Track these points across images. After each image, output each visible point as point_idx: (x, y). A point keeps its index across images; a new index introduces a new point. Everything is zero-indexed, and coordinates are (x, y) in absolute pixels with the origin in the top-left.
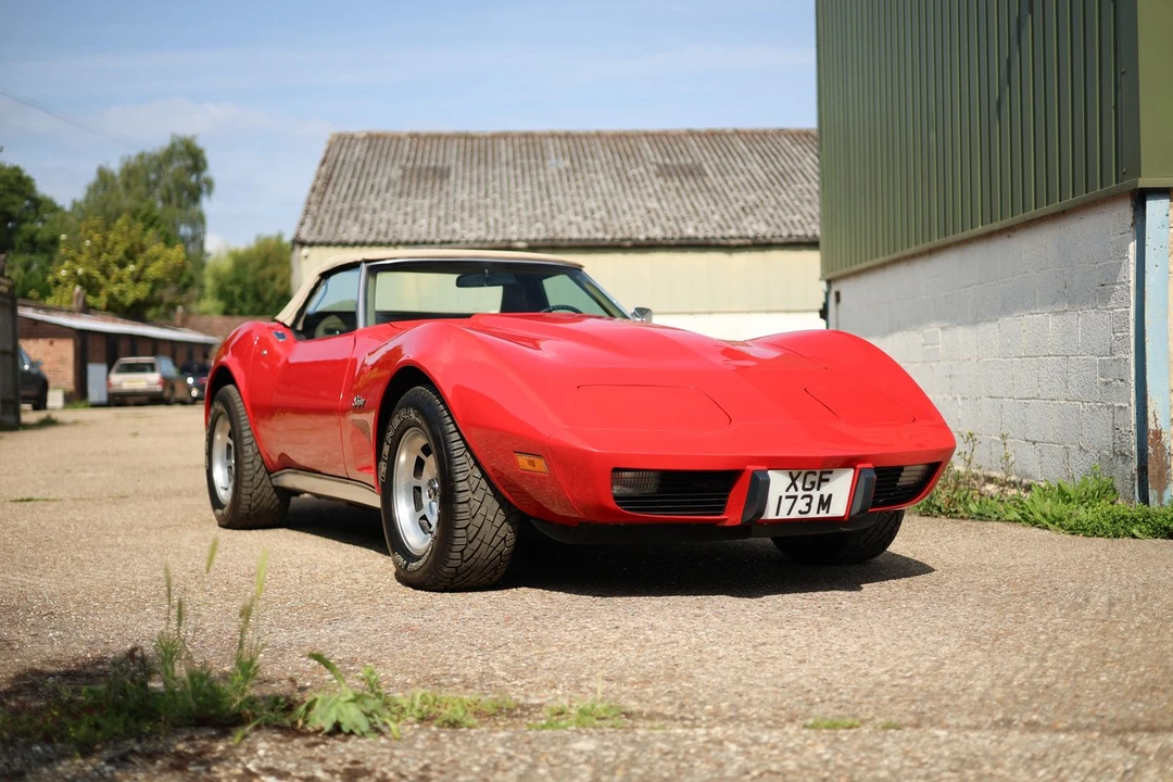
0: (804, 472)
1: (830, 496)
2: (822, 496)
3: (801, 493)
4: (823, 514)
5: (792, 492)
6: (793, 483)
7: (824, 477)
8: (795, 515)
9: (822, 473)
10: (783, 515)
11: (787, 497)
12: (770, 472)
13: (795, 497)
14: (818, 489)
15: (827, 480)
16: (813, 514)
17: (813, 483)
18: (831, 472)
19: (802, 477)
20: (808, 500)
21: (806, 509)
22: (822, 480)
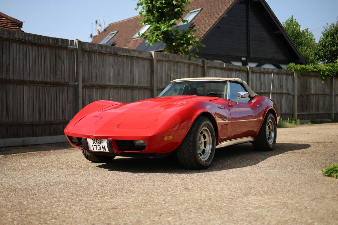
0: (96, 140)
1: (104, 146)
2: (102, 146)
3: (97, 145)
4: (104, 151)
5: (95, 144)
6: (94, 142)
7: (101, 141)
8: (98, 150)
9: (100, 140)
10: (95, 150)
11: (94, 145)
12: (87, 139)
13: (96, 146)
14: (101, 144)
15: (102, 142)
16: (102, 150)
17: (99, 142)
18: (102, 140)
19: (95, 141)
20: (99, 147)
21: (100, 149)
22: (101, 142)
